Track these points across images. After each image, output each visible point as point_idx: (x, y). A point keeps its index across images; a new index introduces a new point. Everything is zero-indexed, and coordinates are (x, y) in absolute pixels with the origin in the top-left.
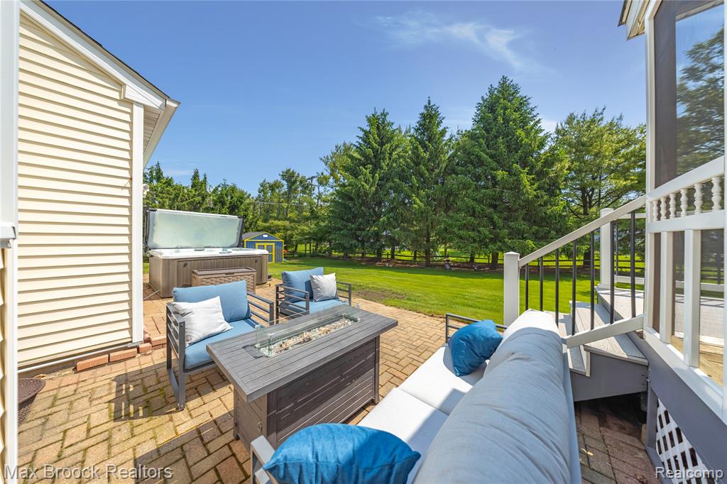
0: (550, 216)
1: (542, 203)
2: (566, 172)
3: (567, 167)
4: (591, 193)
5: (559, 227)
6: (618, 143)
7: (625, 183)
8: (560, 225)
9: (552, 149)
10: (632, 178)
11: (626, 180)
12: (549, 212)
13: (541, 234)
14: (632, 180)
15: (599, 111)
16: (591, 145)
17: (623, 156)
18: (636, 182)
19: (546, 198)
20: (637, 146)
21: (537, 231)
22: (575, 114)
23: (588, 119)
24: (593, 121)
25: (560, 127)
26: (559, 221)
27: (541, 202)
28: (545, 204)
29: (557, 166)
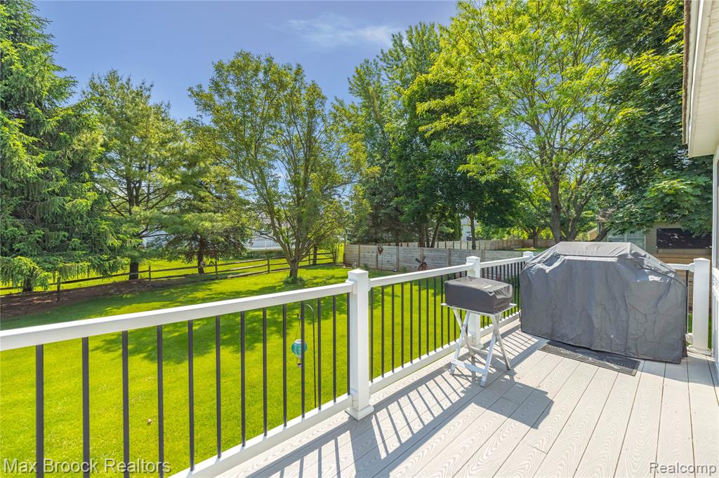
0: (71, 213)
1: (57, 191)
2: (100, 148)
3: (101, 141)
4: (138, 185)
5: (86, 231)
6: (165, 133)
7: (169, 181)
8: (89, 229)
9: (79, 107)
10: (177, 177)
11: (171, 177)
12: (68, 206)
13: (53, 242)
14: (176, 179)
15: (147, 85)
16: (137, 124)
17: (170, 150)
18: (180, 182)
19: (64, 182)
20: (182, 144)
21: (45, 238)
22: (119, 74)
23: (134, 88)
24: (139, 94)
25: (97, 81)
26: (87, 222)
27: (55, 186)
28: (63, 192)
29: (85, 136)
